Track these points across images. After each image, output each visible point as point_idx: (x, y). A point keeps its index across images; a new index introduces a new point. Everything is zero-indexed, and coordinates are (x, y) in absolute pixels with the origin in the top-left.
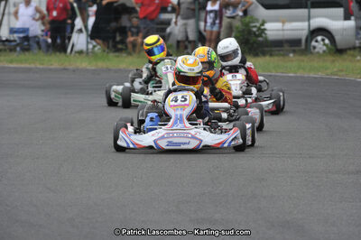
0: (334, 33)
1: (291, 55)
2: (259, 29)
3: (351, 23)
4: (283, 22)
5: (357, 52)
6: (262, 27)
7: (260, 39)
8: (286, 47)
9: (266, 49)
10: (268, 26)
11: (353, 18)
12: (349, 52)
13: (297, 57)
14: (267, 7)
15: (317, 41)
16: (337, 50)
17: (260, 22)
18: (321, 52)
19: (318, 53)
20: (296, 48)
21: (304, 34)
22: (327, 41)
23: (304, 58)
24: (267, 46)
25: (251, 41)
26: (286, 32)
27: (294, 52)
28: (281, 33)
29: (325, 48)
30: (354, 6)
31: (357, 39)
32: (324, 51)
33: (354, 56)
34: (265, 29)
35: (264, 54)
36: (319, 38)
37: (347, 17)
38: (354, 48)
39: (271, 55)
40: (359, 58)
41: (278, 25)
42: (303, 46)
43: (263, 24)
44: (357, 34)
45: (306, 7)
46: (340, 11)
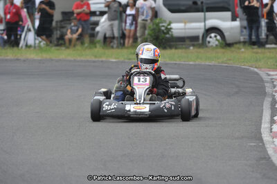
0: (224, 31)
1: (191, 48)
2: (167, 28)
3: (237, 23)
4: (185, 23)
5: (241, 46)
6: (169, 27)
7: (168, 36)
8: (188, 42)
9: (172, 43)
10: (173, 26)
11: (238, 19)
12: (235, 46)
13: (196, 50)
14: (173, 11)
15: (211, 37)
16: (227, 44)
17: (168, 22)
18: (214, 45)
19: (212, 46)
20: (195, 43)
21: (201, 32)
22: (219, 37)
23: (201, 50)
24: (173, 41)
25: (161, 38)
26: (187, 30)
27: (193, 45)
28: (183, 31)
29: (217, 43)
30: (239, 10)
31: (242, 35)
32: (217, 45)
33: (239, 49)
34: (171, 28)
35: (171, 47)
36: (213, 35)
37: (234, 19)
38: (239, 42)
39: (176, 48)
40: (243, 50)
41: (181, 25)
42: (200, 41)
43: (169, 25)
44: (242, 31)
45: (202, 11)
46: (228, 14)
